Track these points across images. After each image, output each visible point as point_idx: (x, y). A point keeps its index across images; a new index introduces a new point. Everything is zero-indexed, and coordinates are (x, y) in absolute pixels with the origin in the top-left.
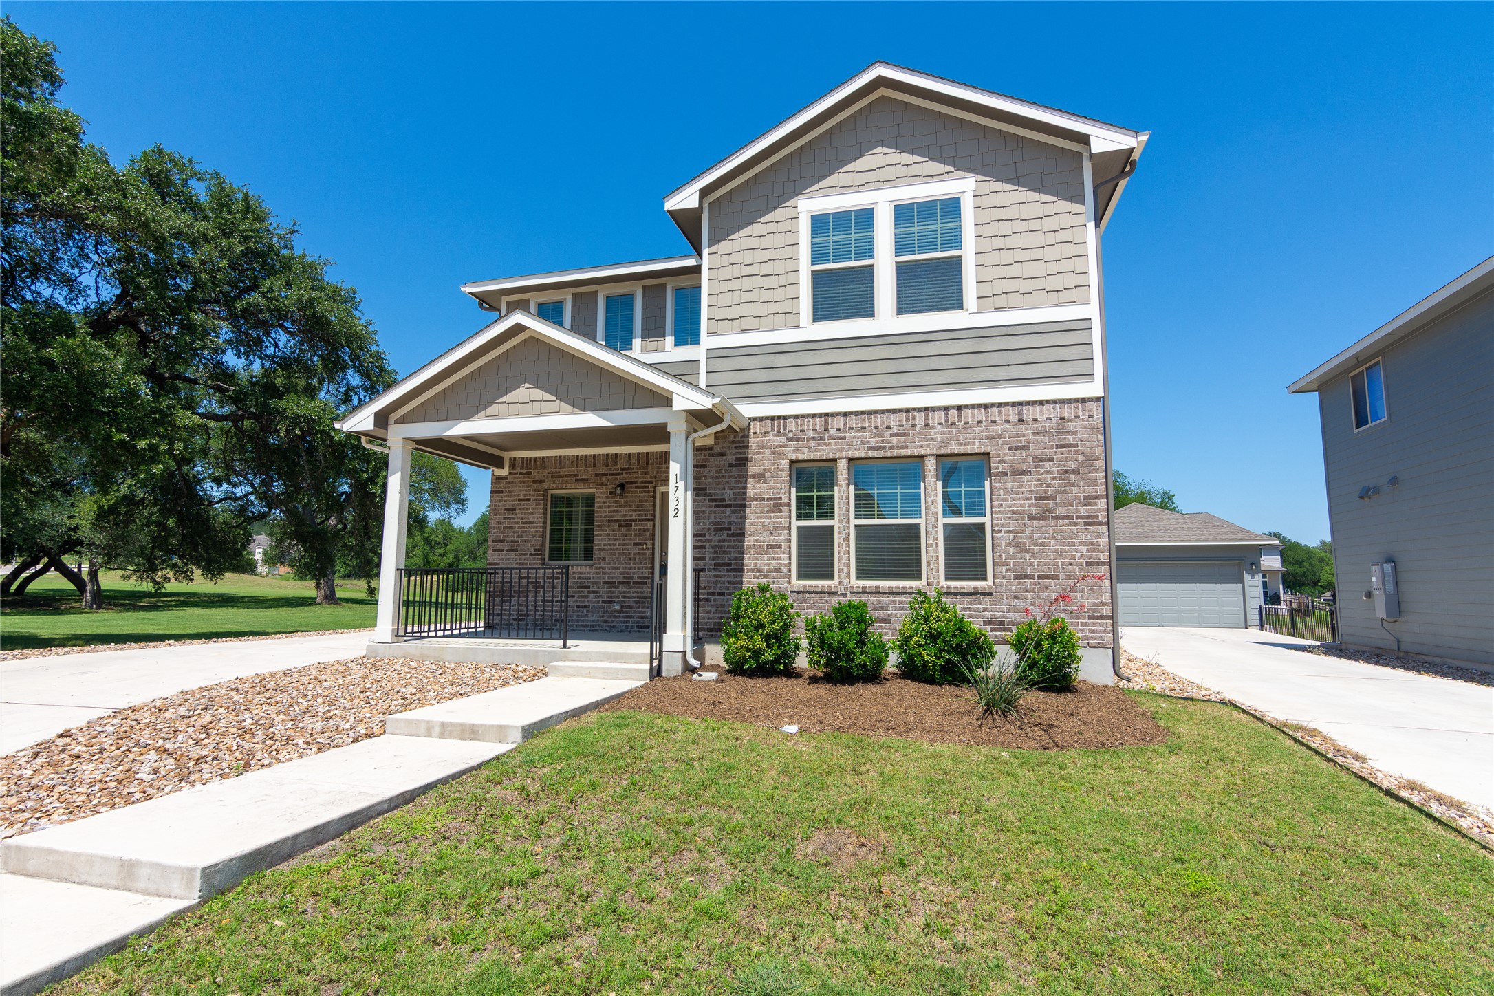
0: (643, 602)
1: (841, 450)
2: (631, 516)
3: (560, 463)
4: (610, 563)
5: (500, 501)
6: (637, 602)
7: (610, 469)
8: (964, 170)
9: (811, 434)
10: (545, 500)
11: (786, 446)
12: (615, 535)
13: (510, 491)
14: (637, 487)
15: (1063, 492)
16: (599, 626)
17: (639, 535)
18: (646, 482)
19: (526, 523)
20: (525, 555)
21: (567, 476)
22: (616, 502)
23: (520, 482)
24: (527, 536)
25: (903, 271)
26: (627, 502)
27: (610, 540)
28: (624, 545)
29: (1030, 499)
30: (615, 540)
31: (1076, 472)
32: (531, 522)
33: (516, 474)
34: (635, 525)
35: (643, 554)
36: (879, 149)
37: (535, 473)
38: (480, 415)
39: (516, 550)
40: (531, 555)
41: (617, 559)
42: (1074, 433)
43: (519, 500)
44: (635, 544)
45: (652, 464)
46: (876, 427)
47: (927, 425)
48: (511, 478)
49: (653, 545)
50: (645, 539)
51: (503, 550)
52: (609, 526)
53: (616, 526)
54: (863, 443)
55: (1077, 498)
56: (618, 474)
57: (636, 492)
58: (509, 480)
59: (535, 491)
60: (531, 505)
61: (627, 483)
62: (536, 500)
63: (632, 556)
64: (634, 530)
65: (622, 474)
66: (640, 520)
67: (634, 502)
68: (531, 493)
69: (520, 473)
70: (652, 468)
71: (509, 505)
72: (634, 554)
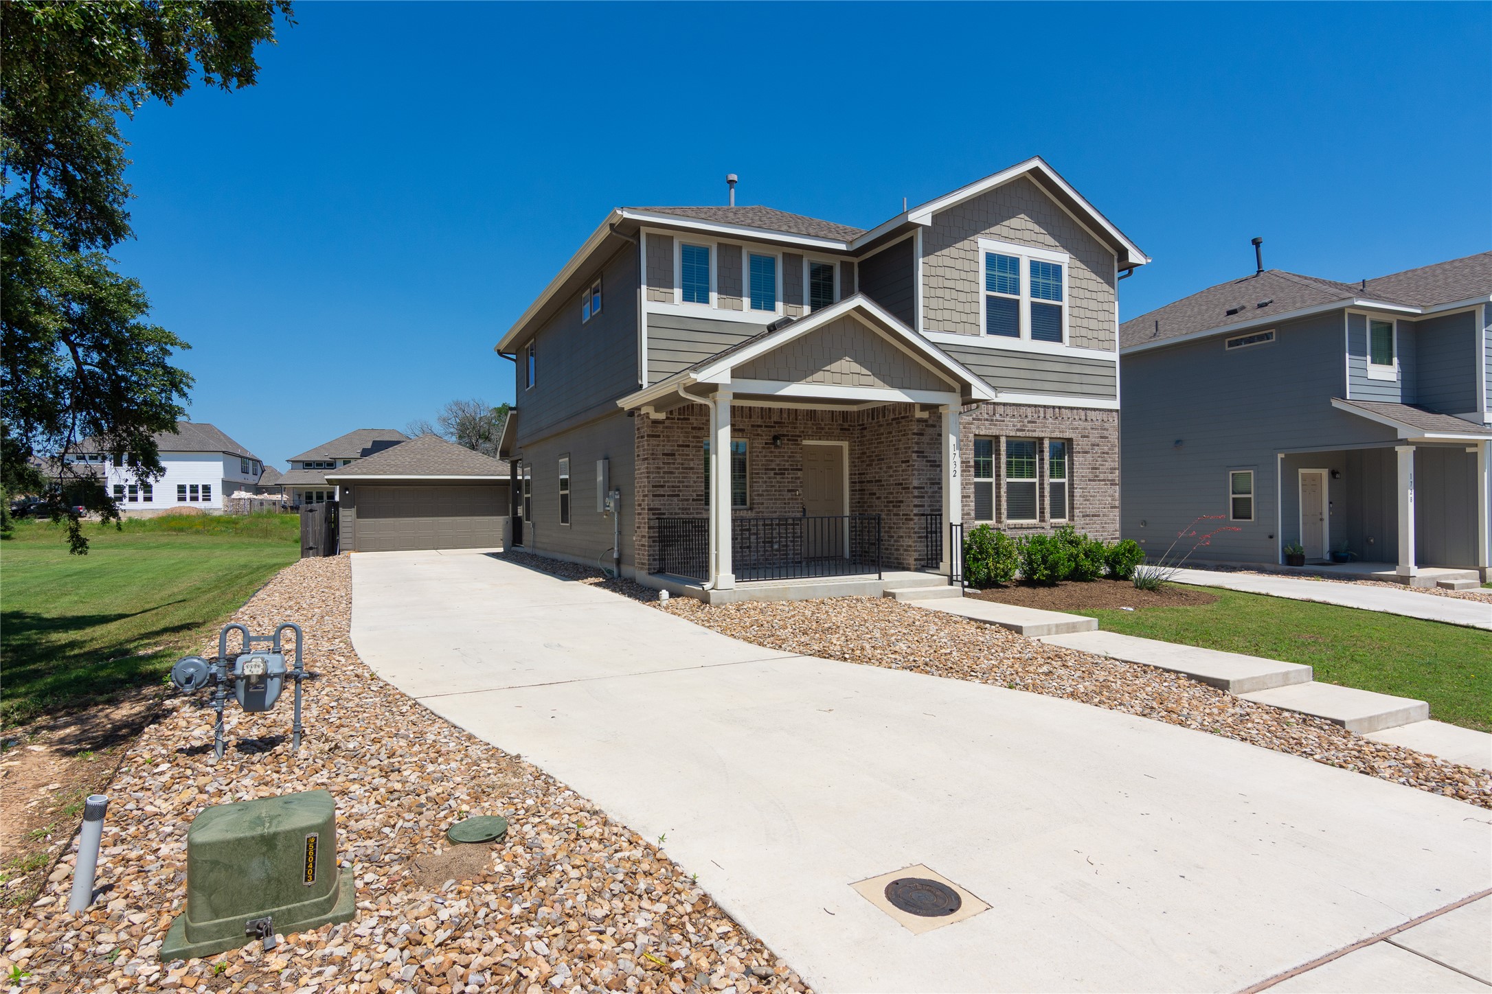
1: (1002, 430)
2: (784, 465)
4: (768, 508)
6: (791, 541)
7: (765, 422)
8: (1063, 247)
9: (986, 416)
11: (972, 424)
12: (772, 482)
13: (668, 437)
14: (788, 440)
15: (1102, 465)
16: (761, 564)
17: (792, 482)
18: (795, 436)
19: (686, 468)
20: (688, 500)
22: (771, 452)
23: (678, 428)
25: (1035, 307)
26: (780, 453)
27: (767, 486)
28: (780, 491)
29: (1089, 468)
30: (772, 486)
31: (1107, 453)
32: (692, 468)
33: (673, 419)
34: (788, 474)
35: (796, 499)
36: (1022, 216)
37: (693, 419)
38: (808, 379)
39: (678, 495)
40: (693, 500)
41: (774, 503)
42: (1107, 430)
43: (679, 446)
44: (789, 491)
45: (800, 420)
46: (1020, 416)
47: (1045, 417)
48: (667, 423)
49: (803, 491)
50: (797, 486)
51: (664, 496)
52: (766, 474)
53: (772, 474)
54: (1014, 426)
55: (1107, 469)
56: (772, 427)
57: (788, 444)
58: (666, 425)
59: (694, 437)
60: (691, 452)
61: (781, 435)
62: (695, 447)
63: (787, 501)
64: (787, 478)
65: (775, 427)
66: (792, 470)
67: (787, 452)
68: (690, 439)
69: (678, 419)
70: (800, 424)
71: (667, 450)
72: (788, 499)
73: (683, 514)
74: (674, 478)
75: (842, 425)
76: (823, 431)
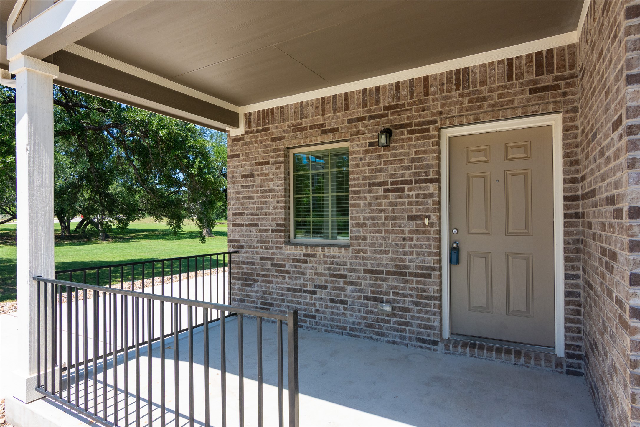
0: (426, 305)
2: (403, 175)
3: (302, 111)
4: (373, 245)
5: (238, 166)
6: (416, 304)
7: (369, 111)
10: (287, 162)
12: (380, 204)
13: (247, 154)
14: (410, 132)
16: (362, 330)
17: (417, 203)
18: (424, 123)
19: (265, 191)
20: (266, 231)
21: (311, 127)
22: (380, 157)
23: (257, 142)
24: (268, 208)
26: (395, 155)
27: (372, 211)
28: (394, 218)
30: (380, 211)
32: (271, 191)
33: (252, 132)
34: (410, 190)
35: (424, 232)
37: (273, 128)
39: (256, 225)
40: (273, 231)
41: (384, 238)
43: (258, 164)
44: (410, 218)
45: (434, 93)
48: (247, 138)
49: (440, 218)
50: (427, 210)
51: (242, 225)
52: (370, 192)
53: (380, 191)
56: (382, 116)
57: (410, 139)
58: (246, 140)
59: (274, 151)
60: (269, 169)
61: (396, 127)
62: (275, 163)
63: (407, 235)
64: (408, 196)
65: (386, 115)
66: (417, 182)
67: (408, 154)
68: (270, 154)
69: (257, 132)
70: (434, 100)
71: (247, 171)
72: (410, 232)
73: (262, 248)
74: (253, 203)
75: (535, 82)
76: (485, 104)
